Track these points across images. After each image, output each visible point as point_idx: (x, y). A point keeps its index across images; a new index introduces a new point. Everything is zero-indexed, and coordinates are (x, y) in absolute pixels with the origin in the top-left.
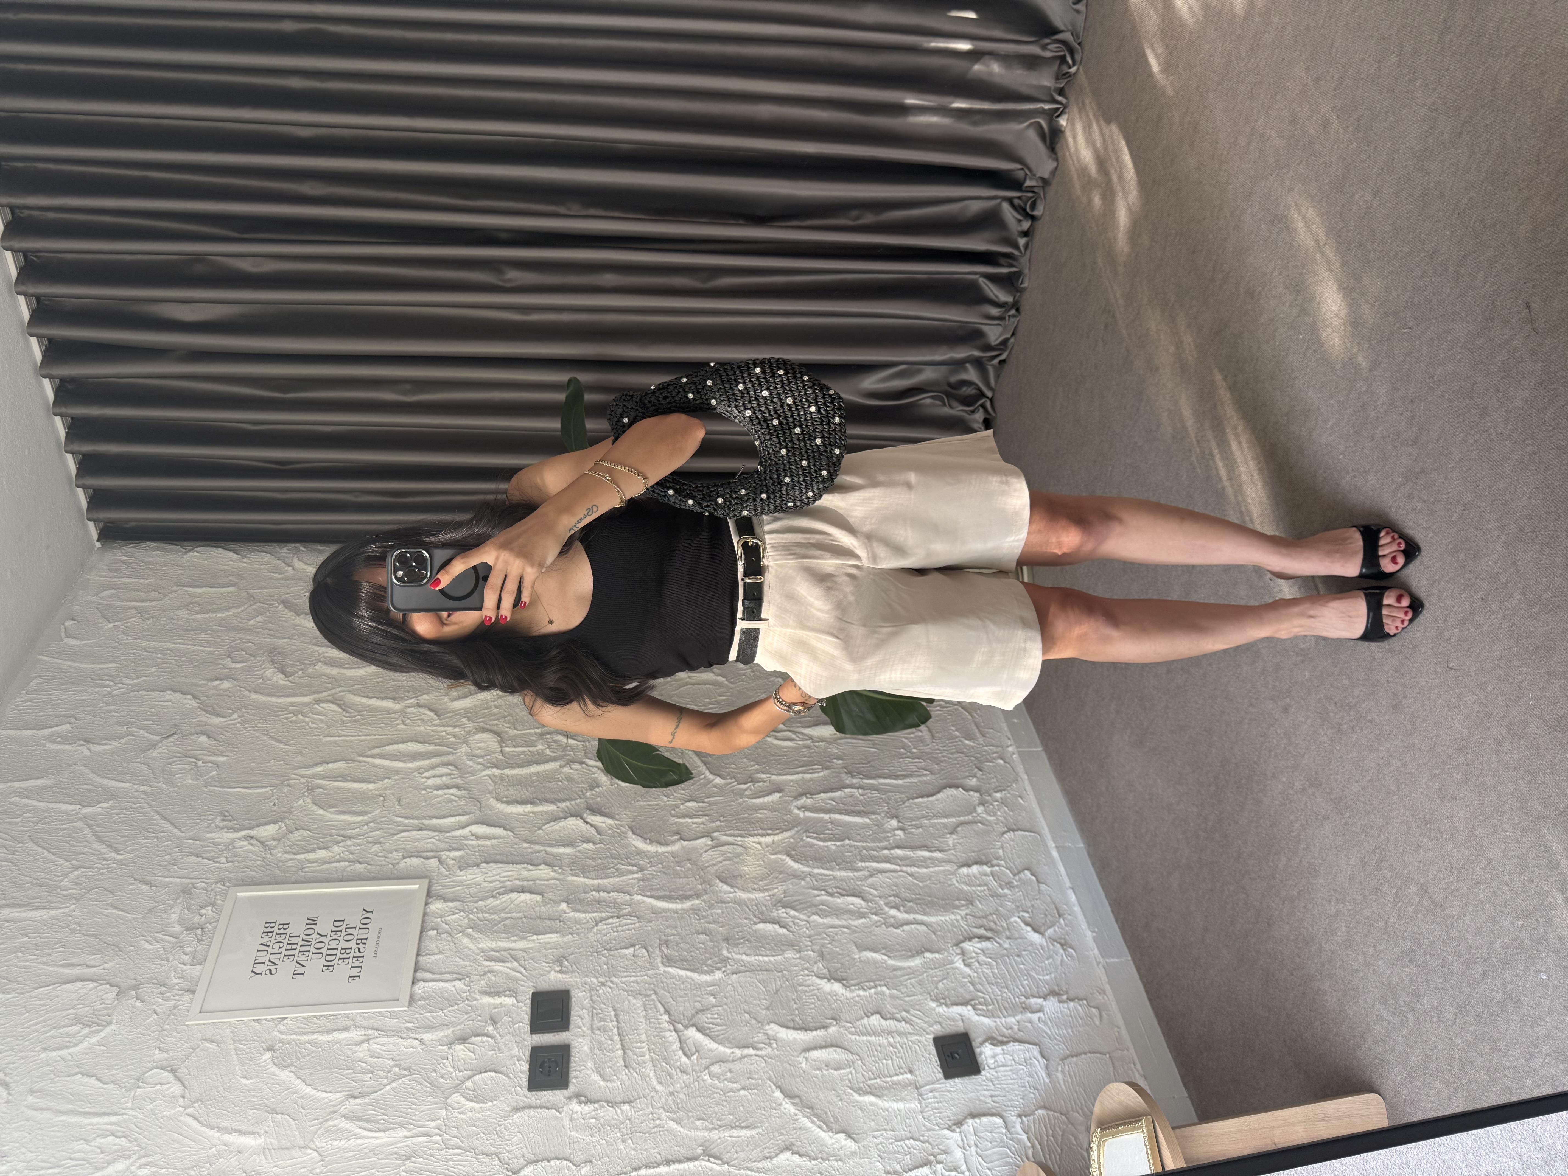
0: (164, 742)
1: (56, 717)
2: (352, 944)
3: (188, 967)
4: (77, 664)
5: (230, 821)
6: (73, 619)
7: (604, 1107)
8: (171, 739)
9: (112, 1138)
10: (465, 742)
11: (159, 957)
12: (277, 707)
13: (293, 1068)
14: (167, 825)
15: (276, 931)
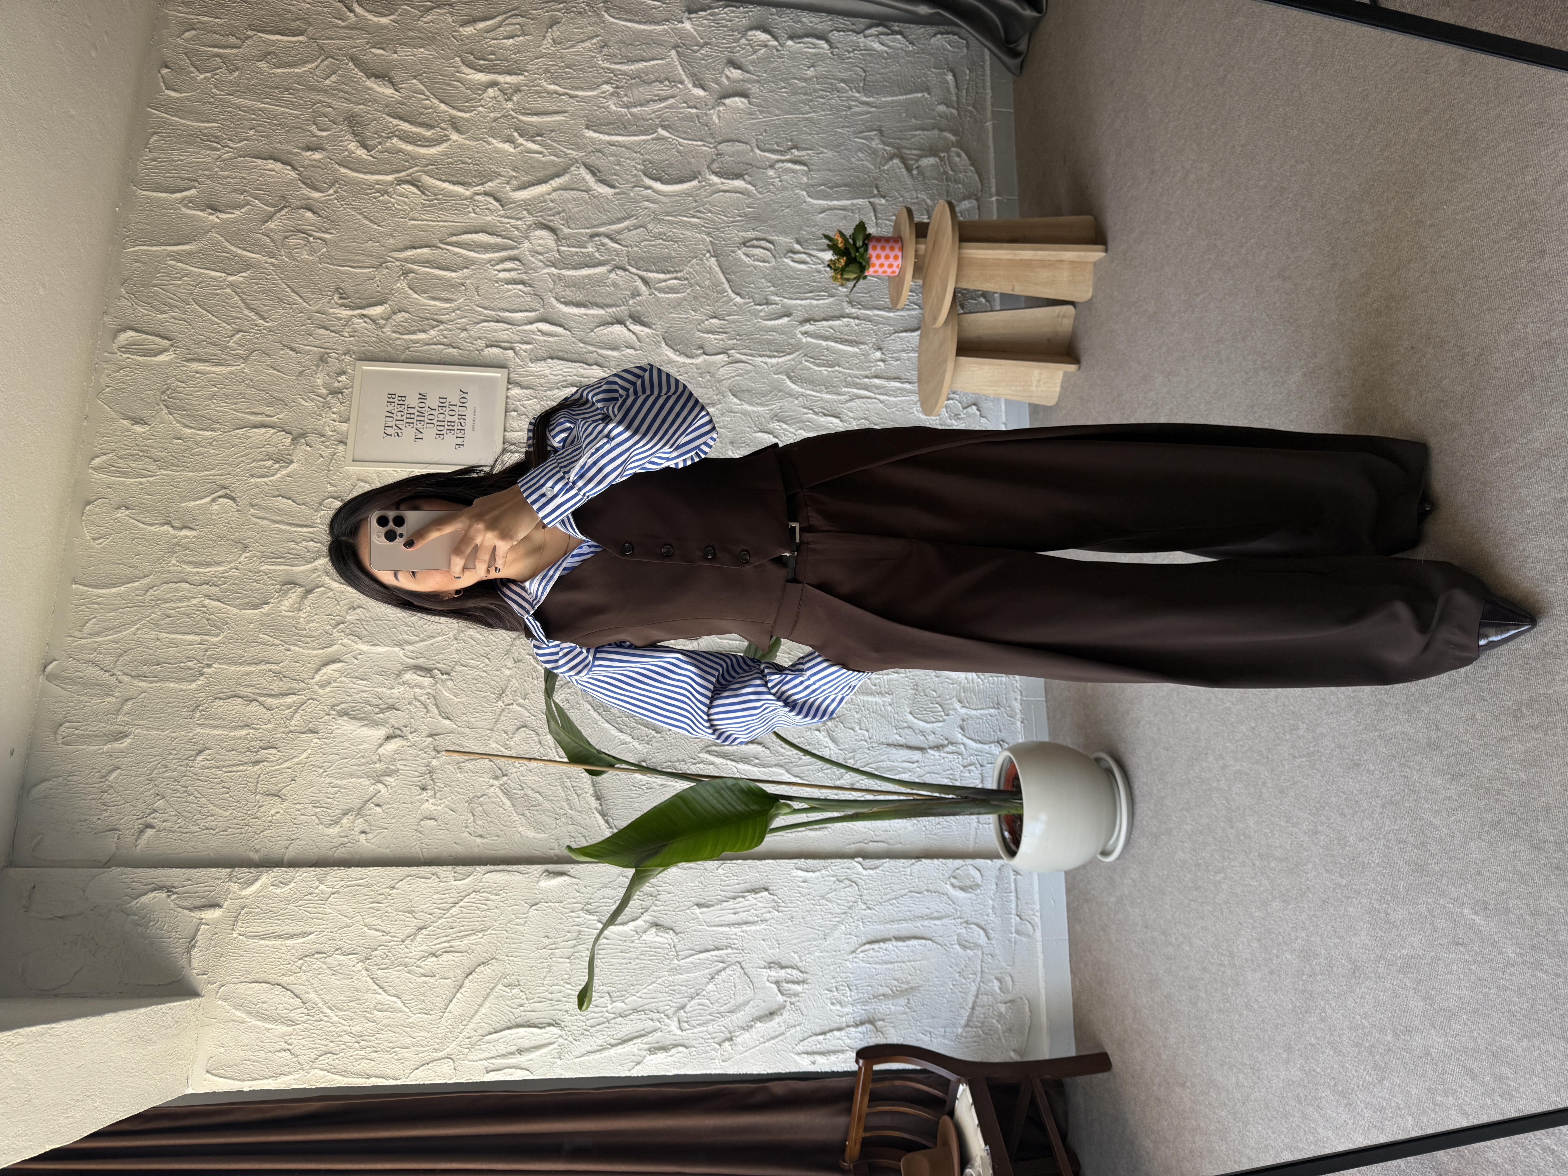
0: (278, 215)
1: (182, 179)
2: (455, 418)
3: (338, 423)
4: (183, 121)
5: (345, 299)
6: (167, 67)
8: (283, 213)
9: (312, 543)
10: (527, 238)
11: (315, 413)
12: (364, 184)
14: (298, 298)
15: (397, 402)
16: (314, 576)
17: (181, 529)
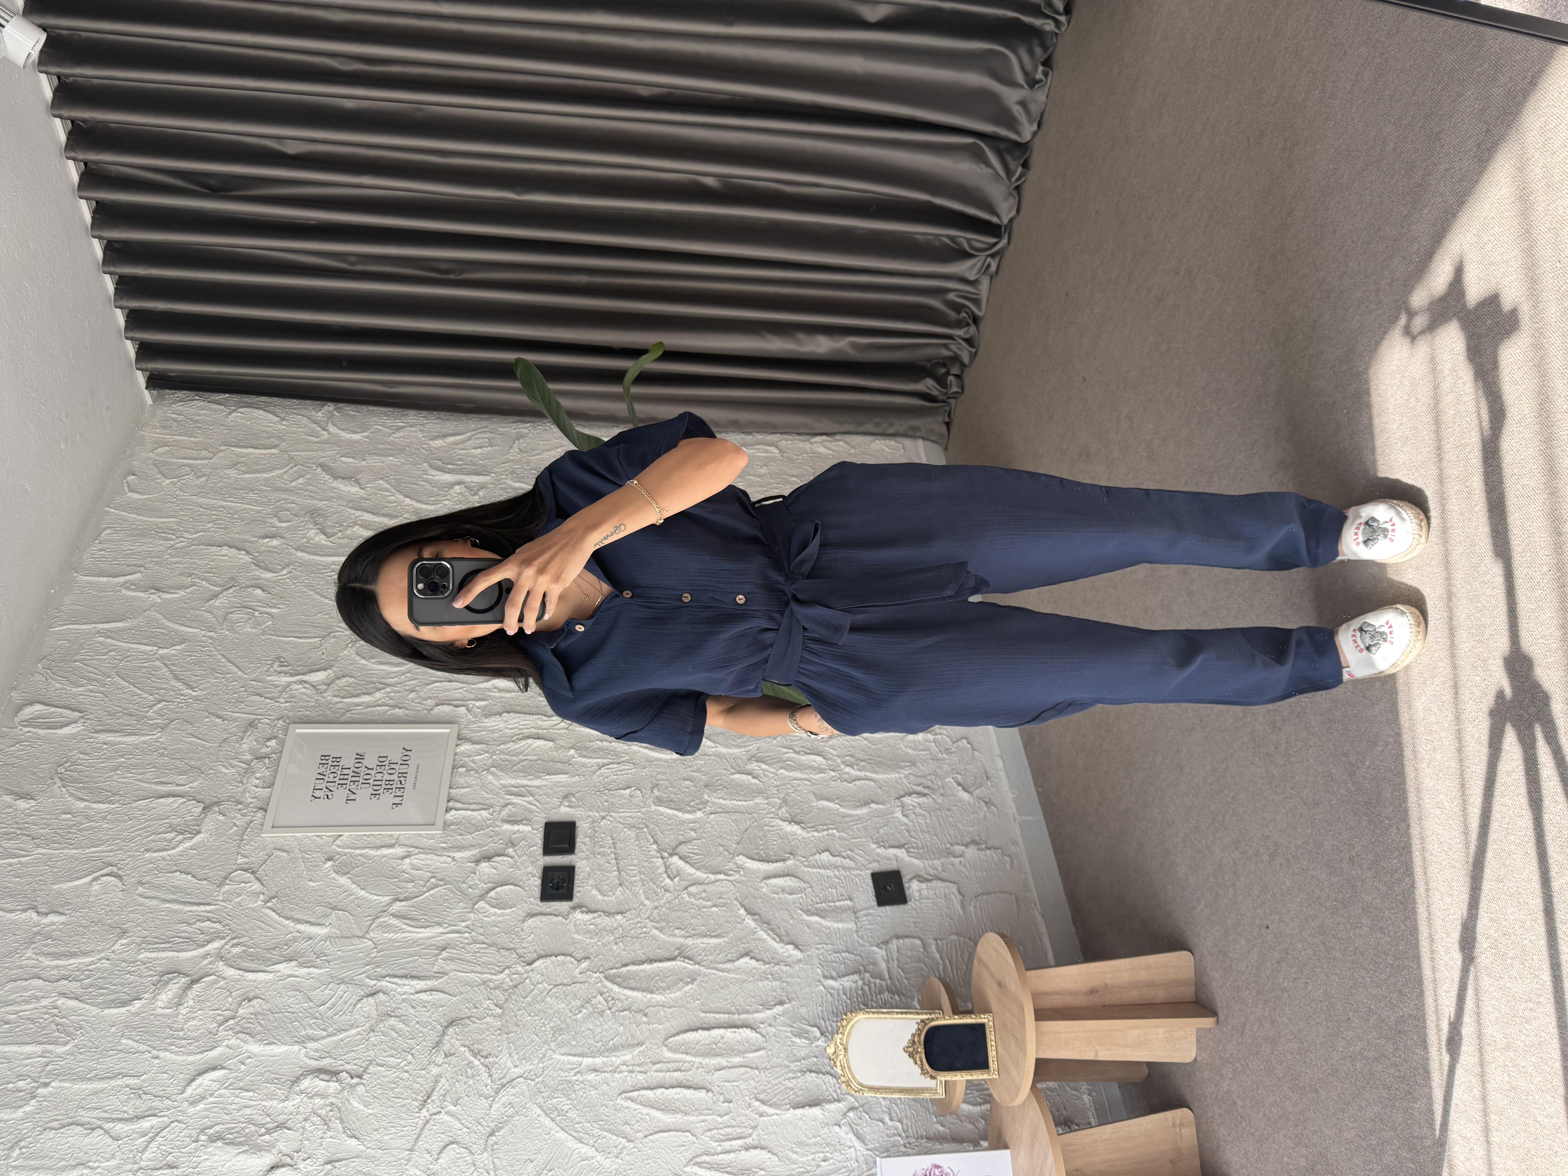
0: (225, 593)
1: (128, 566)
2: (395, 777)
3: (260, 789)
4: (141, 518)
5: (286, 666)
6: (133, 475)
7: (600, 916)
8: (230, 591)
9: (209, 922)
11: (235, 780)
12: (320, 565)
13: (349, 876)
14: (233, 668)
15: (330, 763)
16: (206, 962)
17: (47, 914)
